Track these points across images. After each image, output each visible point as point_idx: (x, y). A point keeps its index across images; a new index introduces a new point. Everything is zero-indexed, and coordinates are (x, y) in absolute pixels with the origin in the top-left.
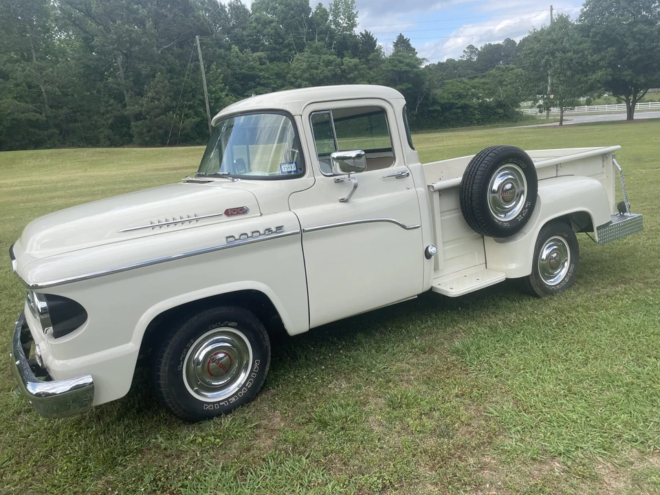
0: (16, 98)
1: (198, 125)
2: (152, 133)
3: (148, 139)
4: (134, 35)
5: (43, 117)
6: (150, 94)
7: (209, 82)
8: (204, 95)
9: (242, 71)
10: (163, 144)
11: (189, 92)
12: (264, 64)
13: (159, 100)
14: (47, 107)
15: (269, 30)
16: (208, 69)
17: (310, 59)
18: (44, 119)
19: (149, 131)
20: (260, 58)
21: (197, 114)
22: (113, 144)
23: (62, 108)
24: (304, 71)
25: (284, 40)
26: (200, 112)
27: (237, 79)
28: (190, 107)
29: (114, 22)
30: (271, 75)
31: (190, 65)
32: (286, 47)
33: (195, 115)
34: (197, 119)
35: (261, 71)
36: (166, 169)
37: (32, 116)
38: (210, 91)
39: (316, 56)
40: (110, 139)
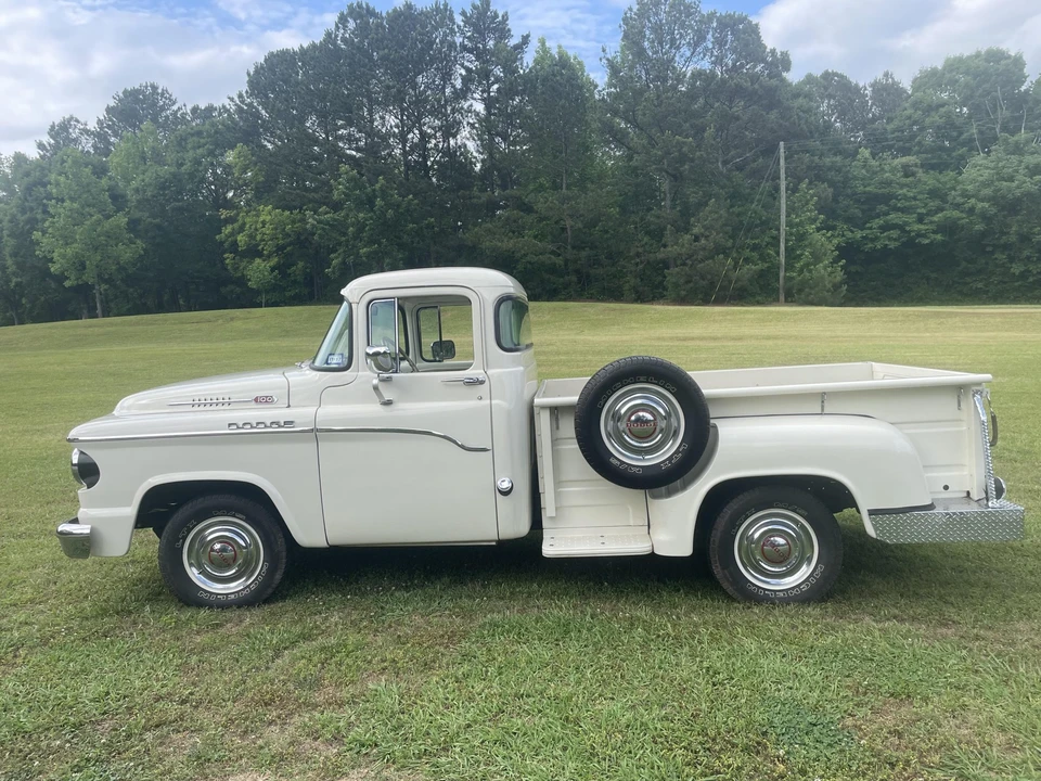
0: (535, 237)
1: (762, 274)
2: (691, 285)
3: (683, 293)
4: (685, 149)
5: (559, 261)
6: (696, 230)
7: (791, 210)
8: (779, 230)
9: (868, 189)
10: (706, 302)
11: (756, 226)
12: (913, 174)
13: (707, 237)
14: (569, 247)
15: (936, 118)
16: (793, 190)
17: (1000, 165)
18: (562, 263)
19: (688, 282)
20: (905, 167)
21: (763, 258)
22: (640, 298)
23: (583, 248)
24: (985, 184)
25: (961, 134)
26: (768, 254)
27: (857, 201)
28: (755, 248)
29: (663, 132)
30: (919, 193)
31: (766, 185)
32: (963, 145)
33: (759, 259)
34: (761, 266)
35: (902, 186)
36: (671, 339)
37: (546, 258)
38: (790, 224)
39: (1014, 158)
40: (637, 292)
